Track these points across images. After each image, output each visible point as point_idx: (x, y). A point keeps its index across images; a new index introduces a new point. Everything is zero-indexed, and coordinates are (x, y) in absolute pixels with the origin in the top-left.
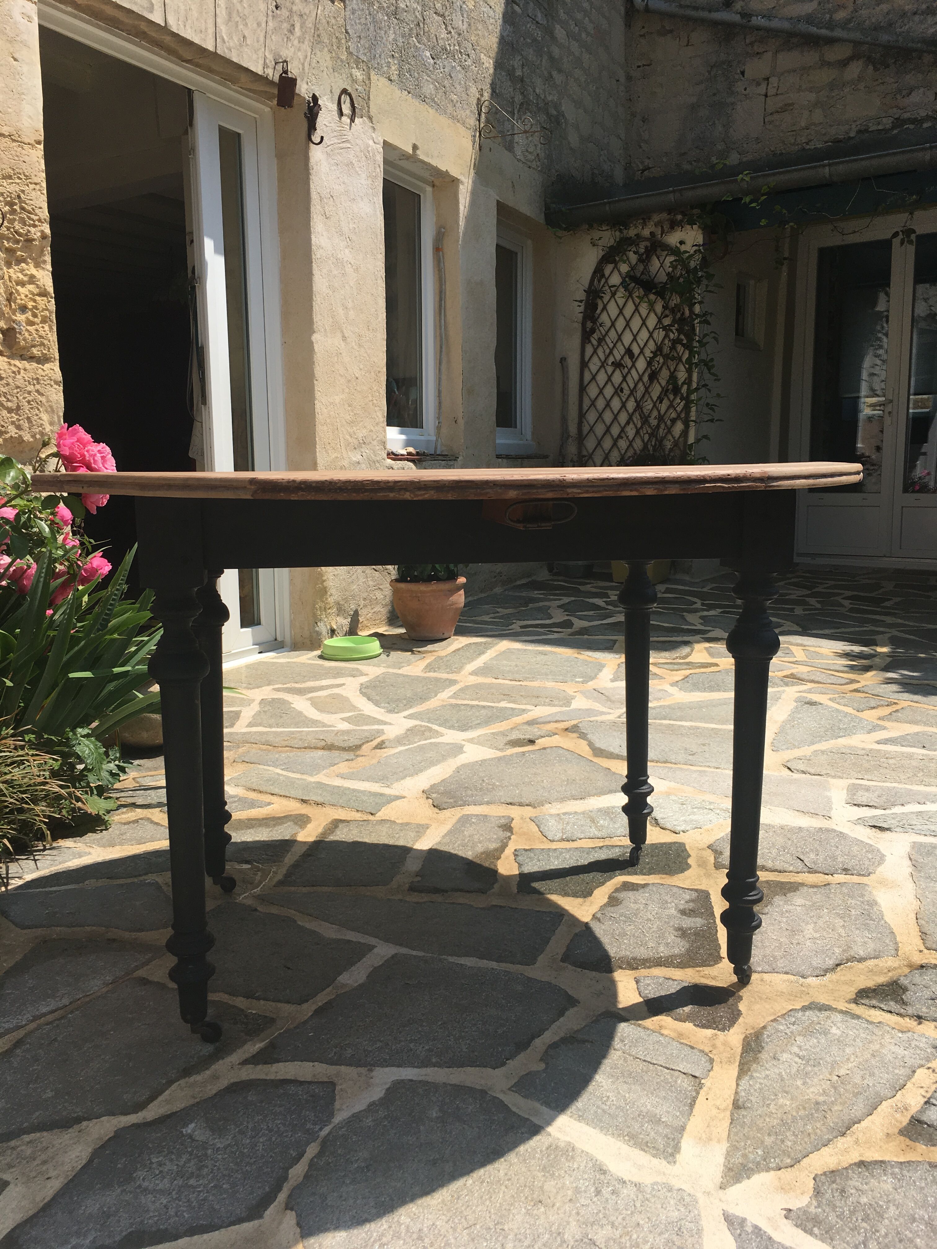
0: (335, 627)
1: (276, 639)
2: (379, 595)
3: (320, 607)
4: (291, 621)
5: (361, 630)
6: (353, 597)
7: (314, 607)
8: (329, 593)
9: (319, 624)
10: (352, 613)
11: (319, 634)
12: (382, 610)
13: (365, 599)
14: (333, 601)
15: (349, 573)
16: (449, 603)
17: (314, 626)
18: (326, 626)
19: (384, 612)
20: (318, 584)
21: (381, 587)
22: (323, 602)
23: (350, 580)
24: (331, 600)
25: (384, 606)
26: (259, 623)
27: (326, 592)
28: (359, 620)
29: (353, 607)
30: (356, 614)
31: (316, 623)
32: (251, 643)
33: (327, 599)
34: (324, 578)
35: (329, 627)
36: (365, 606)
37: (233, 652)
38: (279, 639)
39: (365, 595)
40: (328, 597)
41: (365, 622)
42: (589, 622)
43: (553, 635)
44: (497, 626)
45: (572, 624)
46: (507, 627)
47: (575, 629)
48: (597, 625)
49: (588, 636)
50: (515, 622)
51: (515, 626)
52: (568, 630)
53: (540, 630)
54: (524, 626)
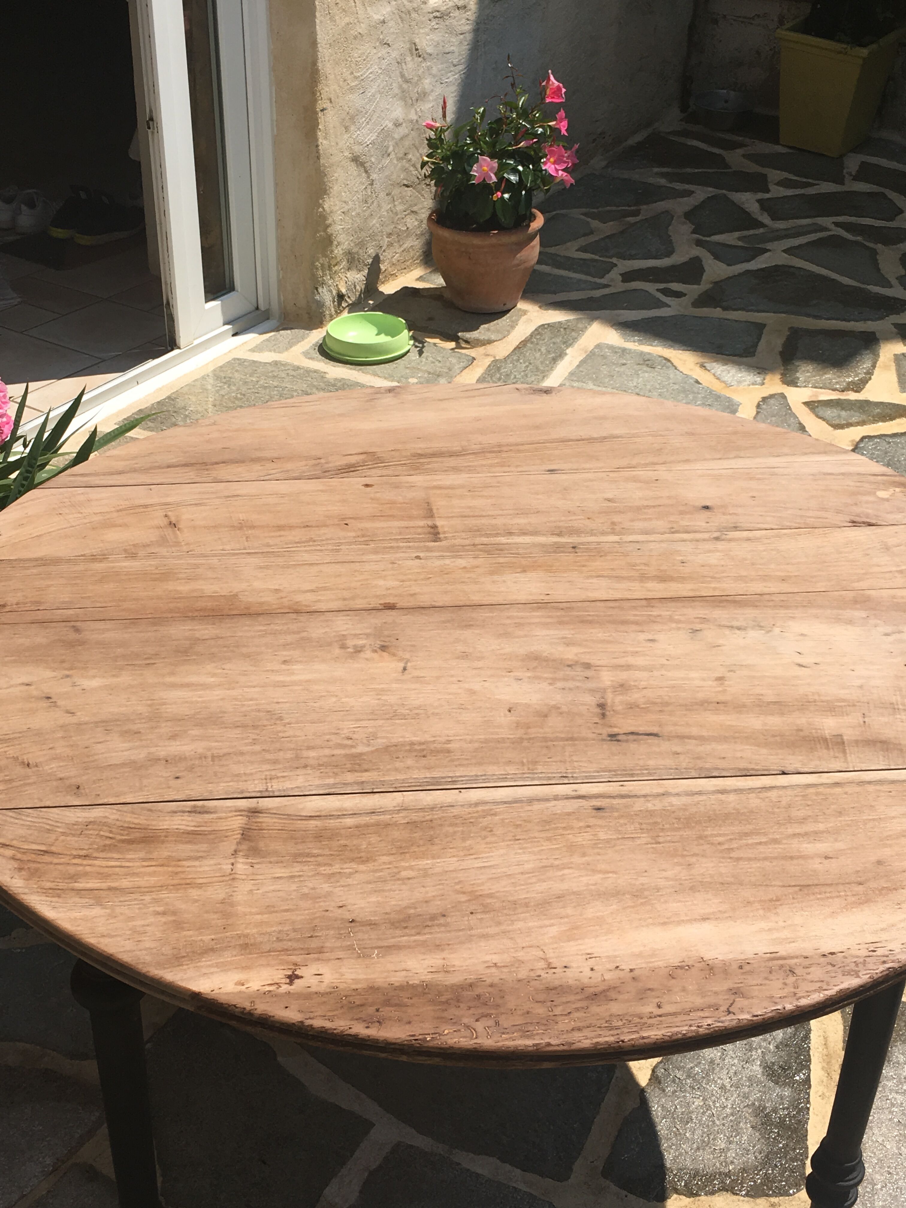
0: (344, 291)
1: (257, 308)
2: (411, 222)
3: (322, 265)
4: (279, 281)
5: (383, 283)
6: (372, 236)
7: (313, 264)
8: (335, 243)
9: (320, 290)
10: (370, 261)
11: (320, 305)
12: (416, 243)
13: (389, 235)
14: (341, 252)
15: (366, 202)
16: (516, 262)
17: (314, 293)
18: (331, 291)
19: (419, 247)
20: (319, 232)
21: (415, 209)
22: (326, 256)
23: (367, 214)
24: (338, 252)
25: (418, 237)
26: (232, 289)
27: (331, 243)
28: (380, 269)
29: (371, 251)
30: (377, 260)
31: (317, 289)
32: (221, 320)
33: (332, 251)
34: (328, 222)
35: (334, 292)
36: (390, 245)
37: (196, 342)
38: (262, 307)
39: (389, 229)
40: (334, 248)
41: (390, 269)
42: (729, 265)
43: (670, 306)
44: (587, 274)
45: (702, 270)
46: (602, 277)
47: (704, 286)
48: (740, 275)
49: (725, 309)
50: (614, 260)
51: (614, 275)
52: (693, 290)
53: (651, 288)
54: (627, 277)
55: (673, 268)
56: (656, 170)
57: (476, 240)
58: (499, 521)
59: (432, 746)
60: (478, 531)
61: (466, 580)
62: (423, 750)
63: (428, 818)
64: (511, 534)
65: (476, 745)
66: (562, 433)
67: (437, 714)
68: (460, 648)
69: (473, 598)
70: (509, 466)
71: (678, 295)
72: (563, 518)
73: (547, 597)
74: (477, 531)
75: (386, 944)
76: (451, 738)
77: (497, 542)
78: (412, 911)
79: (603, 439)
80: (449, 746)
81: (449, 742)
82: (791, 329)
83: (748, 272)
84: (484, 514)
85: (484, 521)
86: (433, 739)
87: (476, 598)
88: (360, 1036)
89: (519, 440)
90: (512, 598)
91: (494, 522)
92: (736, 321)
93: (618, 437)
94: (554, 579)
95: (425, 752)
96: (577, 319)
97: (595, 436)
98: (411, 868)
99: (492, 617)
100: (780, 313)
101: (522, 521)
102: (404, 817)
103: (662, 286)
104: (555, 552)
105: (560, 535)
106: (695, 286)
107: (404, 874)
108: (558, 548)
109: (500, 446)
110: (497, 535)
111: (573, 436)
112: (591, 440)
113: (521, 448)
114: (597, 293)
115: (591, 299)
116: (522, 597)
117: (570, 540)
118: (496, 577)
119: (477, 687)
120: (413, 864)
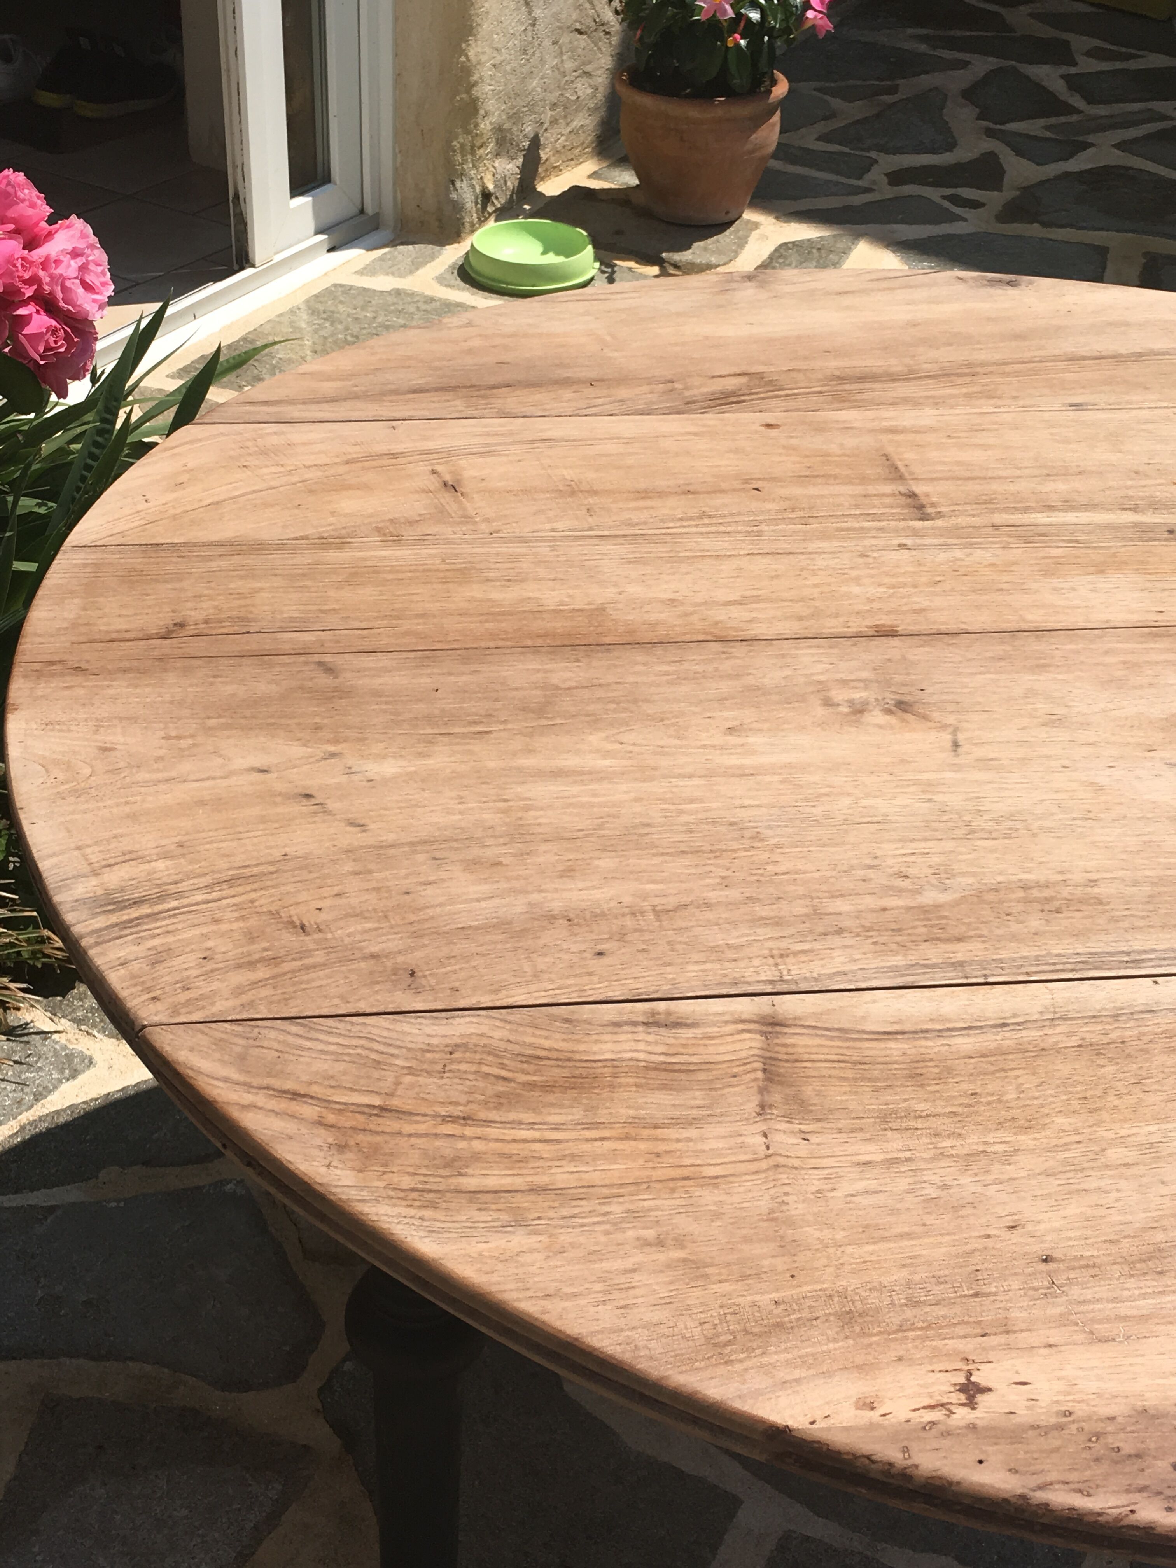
0: (491, 187)
1: (362, 211)
2: (583, 89)
3: (462, 146)
4: (396, 169)
5: (542, 179)
6: (531, 106)
7: (449, 142)
8: (482, 112)
9: (458, 184)
10: (526, 144)
11: (458, 207)
12: (588, 122)
13: (554, 106)
14: (489, 127)
15: (525, 52)
16: (749, 147)
17: (448, 189)
18: (473, 187)
19: (591, 127)
20: (458, 93)
21: (588, 68)
22: (469, 132)
23: (525, 70)
24: (485, 126)
25: (592, 112)
26: (327, 179)
27: (476, 111)
28: (540, 158)
29: (529, 130)
30: (535, 142)
31: (453, 182)
32: (311, 226)
33: (477, 125)
34: (475, 78)
35: (478, 189)
36: (554, 122)
37: (277, 258)
38: (370, 210)
39: (553, 97)
40: (479, 120)
41: (552, 159)
42: (1038, 164)
43: (965, 220)
44: (838, 173)
45: (1001, 172)
46: (859, 178)
47: (1007, 194)
48: (1058, 178)
49: (1045, 225)
50: (873, 154)
51: (876, 175)
52: (995, 199)
53: (934, 194)
54: (897, 178)
55: (959, 167)
56: (910, 31)
57: (692, 112)
58: (1022, 486)
59: (1066, 892)
60: (990, 502)
61: (1005, 586)
62: (1048, 900)
63: (1114, 1036)
64: (1050, 508)
65: (1147, 889)
66: (1068, 346)
67: (1049, 830)
68: (1043, 707)
69: (1030, 617)
70: (1000, 397)
71: (975, 205)
72: (1130, 483)
73: (1160, 617)
74: (988, 503)
75: (1135, 1312)
76: (1095, 876)
77: (1028, 522)
78: (1160, 1237)
79: (1138, 357)
80: (1096, 890)
81: (1094, 883)
82: (1146, 254)
83: (1067, 175)
84: (990, 474)
85: (995, 486)
86: (1060, 877)
87: (1035, 618)
88: (1159, 1530)
89: (997, 357)
90: (1099, 617)
91: (1012, 488)
92: (1067, 242)
93: (1163, 354)
94: (1159, 585)
95: (1057, 904)
96: (834, 236)
97: (1123, 351)
98: (1121, 1141)
99: (1077, 652)
100: (1126, 231)
101: (1062, 486)
102: (1070, 1035)
103: (949, 191)
104: (1141, 539)
105: (1135, 509)
106: (996, 193)
107: (1114, 1154)
108: (1144, 532)
109: (969, 365)
110: (1026, 510)
111: (1084, 351)
112: (1118, 358)
113: (1008, 369)
114: (858, 200)
115: (848, 208)
116: (1118, 617)
117: (1157, 519)
118: (1056, 582)
119: (1103, 778)
120: (1123, 1133)
